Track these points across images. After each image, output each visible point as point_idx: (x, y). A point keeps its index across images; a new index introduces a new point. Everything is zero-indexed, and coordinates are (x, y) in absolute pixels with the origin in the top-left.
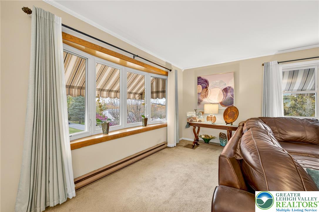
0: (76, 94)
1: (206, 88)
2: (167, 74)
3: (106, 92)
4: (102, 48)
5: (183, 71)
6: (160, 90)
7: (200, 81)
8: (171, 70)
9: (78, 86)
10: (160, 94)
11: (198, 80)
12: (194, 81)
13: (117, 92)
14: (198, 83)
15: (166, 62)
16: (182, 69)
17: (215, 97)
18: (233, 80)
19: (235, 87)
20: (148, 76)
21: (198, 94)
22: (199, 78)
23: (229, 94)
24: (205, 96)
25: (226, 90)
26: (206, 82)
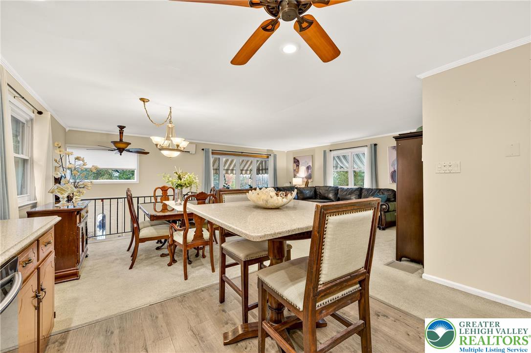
1: (298, 166)
2: (268, 157)
5: (286, 152)
6: (264, 168)
8: (270, 155)
10: (264, 171)
15: (267, 150)
16: (284, 151)
17: (303, 173)
18: (311, 160)
19: (313, 165)
20: (254, 160)
21: (294, 170)
22: (294, 158)
23: (310, 171)
24: (298, 172)
25: (308, 168)
26: (298, 161)
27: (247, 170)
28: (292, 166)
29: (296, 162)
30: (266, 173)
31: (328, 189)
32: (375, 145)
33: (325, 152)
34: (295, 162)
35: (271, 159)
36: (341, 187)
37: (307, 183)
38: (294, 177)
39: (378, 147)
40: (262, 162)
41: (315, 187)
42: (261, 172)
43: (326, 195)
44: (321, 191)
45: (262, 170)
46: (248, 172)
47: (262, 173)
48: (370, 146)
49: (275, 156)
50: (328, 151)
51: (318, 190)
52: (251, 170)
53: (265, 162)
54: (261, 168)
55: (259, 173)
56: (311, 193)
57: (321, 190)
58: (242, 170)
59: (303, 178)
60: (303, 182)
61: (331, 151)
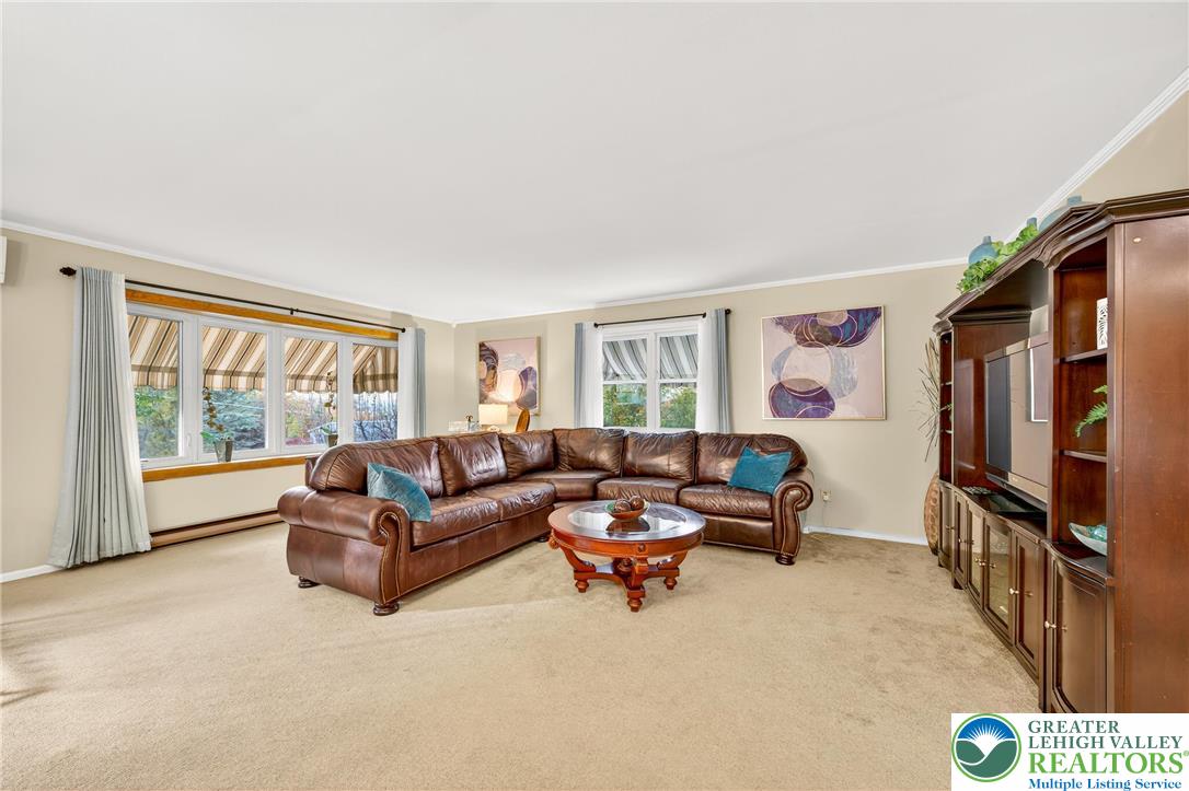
0: (165, 383)
1: (494, 368)
2: (395, 337)
3: (221, 377)
4: (210, 304)
5: (454, 326)
6: (380, 372)
7: (483, 353)
8: (403, 330)
9: (170, 365)
10: (380, 383)
11: (480, 351)
12: (474, 352)
13: (256, 375)
14: (481, 356)
15: (393, 313)
16: (449, 322)
17: (508, 388)
18: (536, 353)
19: (539, 368)
20: (346, 343)
21: (482, 381)
22: (482, 345)
23: (530, 383)
24: (493, 386)
25: (525, 375)
26: (494, 354)
27: (317, 378)
28: (473, 369)
29: (488, 355)
30: (386, 388)
31: (592, 436)
32: (728, 312)
33: (579, 329)
34: (482, 357)
35: (406, 345)
36: (634, 429)
37: (523, 422)
38: (481, 402)
39: (732, 317)
40: (372, 356)
41: (553, 432)
42: (369, 384)
43: (591, 456)
44: (573, 444)
45: (374, 378)
46: (323, 385)
47: (375, 389)
48: (711, 315)
49: (420, 336)
50: (588, 326)
51: (562, 442)
52: (332, 380)
53: (386, 351)
54: (369, 373)
55: (364, 389)
56: (546, 451)
57: (573, 438)
58: (298, 377)
59: (509, 405)
60: (511, 415)
61: (596, 325)
